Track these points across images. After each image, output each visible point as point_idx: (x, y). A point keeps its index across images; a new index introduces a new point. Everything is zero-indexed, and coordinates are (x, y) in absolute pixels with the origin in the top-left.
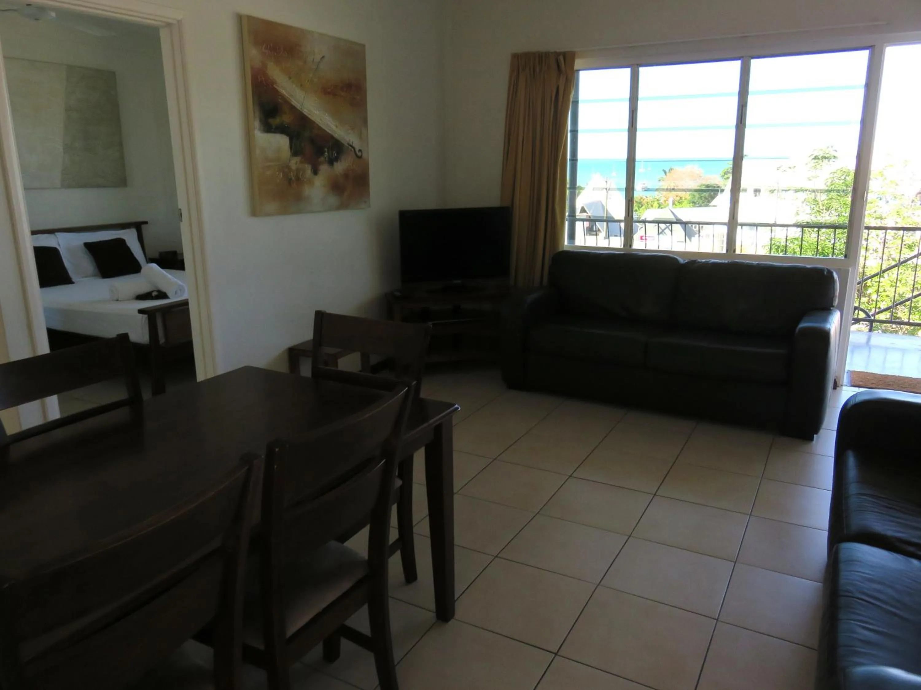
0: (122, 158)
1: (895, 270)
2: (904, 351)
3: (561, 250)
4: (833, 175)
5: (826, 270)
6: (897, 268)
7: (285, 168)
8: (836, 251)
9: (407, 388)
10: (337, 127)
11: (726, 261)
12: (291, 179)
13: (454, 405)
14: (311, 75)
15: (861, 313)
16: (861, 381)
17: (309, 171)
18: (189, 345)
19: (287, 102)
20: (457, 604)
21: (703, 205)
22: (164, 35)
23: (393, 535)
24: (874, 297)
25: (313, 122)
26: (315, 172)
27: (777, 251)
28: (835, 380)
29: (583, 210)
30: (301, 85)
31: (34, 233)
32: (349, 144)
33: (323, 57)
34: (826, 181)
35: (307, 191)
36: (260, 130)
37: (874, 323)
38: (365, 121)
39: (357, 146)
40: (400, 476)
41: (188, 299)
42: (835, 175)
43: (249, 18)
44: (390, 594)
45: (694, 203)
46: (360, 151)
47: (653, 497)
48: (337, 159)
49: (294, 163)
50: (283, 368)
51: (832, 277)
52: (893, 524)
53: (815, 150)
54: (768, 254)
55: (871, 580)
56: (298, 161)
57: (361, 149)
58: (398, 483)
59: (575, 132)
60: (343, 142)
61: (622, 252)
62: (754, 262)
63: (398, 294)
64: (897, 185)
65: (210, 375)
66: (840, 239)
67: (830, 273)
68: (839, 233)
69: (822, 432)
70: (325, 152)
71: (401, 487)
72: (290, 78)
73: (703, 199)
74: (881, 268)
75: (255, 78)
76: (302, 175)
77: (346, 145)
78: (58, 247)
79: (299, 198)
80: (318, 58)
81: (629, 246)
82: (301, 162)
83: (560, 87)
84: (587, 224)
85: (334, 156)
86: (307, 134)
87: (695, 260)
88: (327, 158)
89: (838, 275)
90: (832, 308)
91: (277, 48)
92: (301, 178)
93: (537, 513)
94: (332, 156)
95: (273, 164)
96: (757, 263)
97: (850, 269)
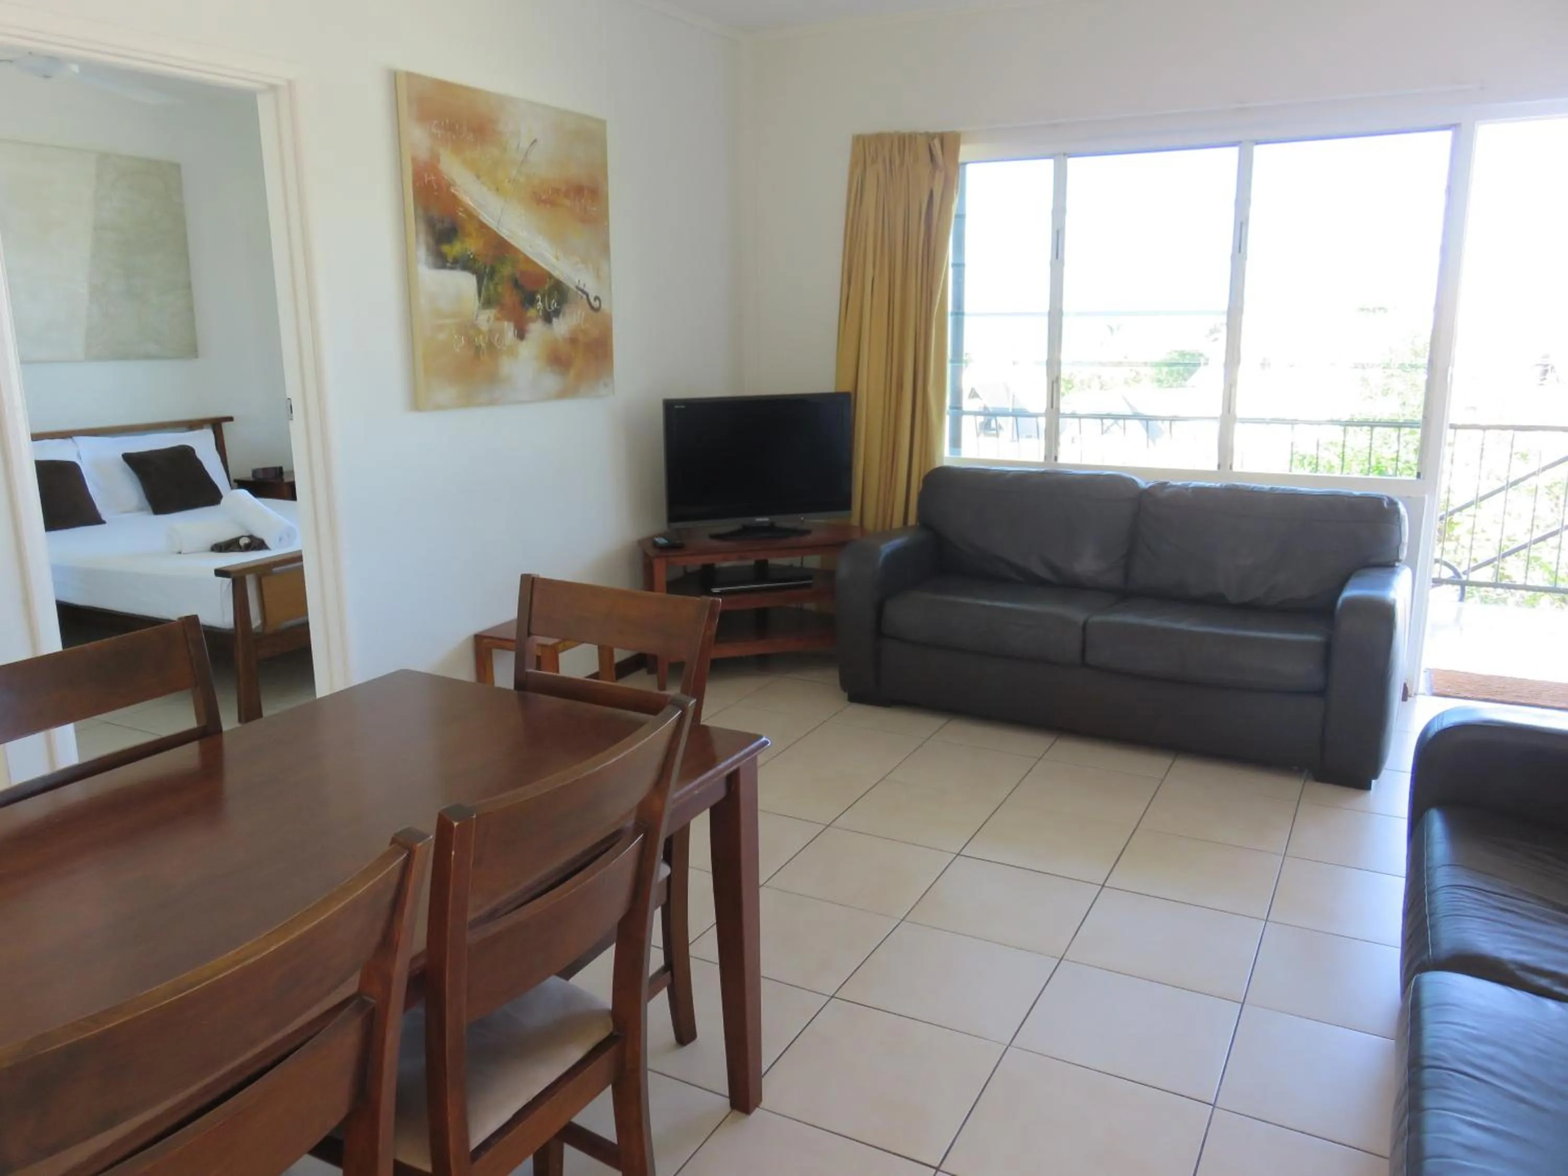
0: (190, 309)
1: (1501, 496)
3: (938, 464)
5: (1387, 500)
6: (1504, 492)
7: (468, 329)
8: (1400, 465)
9: (679, 712)
10: (557, 258)
11: (1218, 485)
12: (480, 346)
13: (761, 737)
14: (514, 172)
15: (1445, 568)
16: (1449, 687)
17: (509, 329)
18: (303, 630)
19: (471, 216)
20: (764, 1080)
21: (1175, 384)
22: (264, 105)
23: (656, 959)
24: (1465, 540)
25: (517, 251)
26: (521, 334)
27: (1302, 464)
28: (1405, 685)
29: (974, 395)
30: (497, 190)
31: (36, 437)
32: (577, 287)
33: (535, 141)
34: (1381, 349)
35: (507, 366)
36: (427, 264)
37: (1466, 587)
38: (606, 251)
39: (592, 290)
40: (668, 859)
41: (301, 551)
43: (410, 75)
44: (650, 1066)
45: (1159, 381)
46: (597, 298)
47: (1101, 889)
48: (557, 313)
49: (486, 319)
50: (466, 673)
51: (1397, 511)
52: (1510, 938)
54: (1287, 473)
55: (1478, 1039)
56: (492, 317)
57: (598, 295)
58: (664, 871)
59: (959, 266)
60: (568, 283)
61: (1043, 470)
62: (1264, 486)
63: (662, 541)
65: (339, 686)
66: (1407, 444)
67: (1393, 503)
68: (1405, 434)
69: (1385, 774)
70: (538, 301)
71: (669, 878)
72: (478, 177)
73: (1175, 375)
74: (1477, 494)
75: (418, 177)
76: (498, 340)
77: (572, 287)
78: (78, 462)
79: (493, 378)
80: (525, 144)
81: (1053, 458)
82: (497, 319)
83: (935, 194)
84: (981, 419)
85: (553, 308)
86: (506, 271)
87: (1166, 483)
88: (540, 311)
89: (1406, 507)
90: (1397, 564)
91: (457, 127)
92: (496, 344)
93: (903, 920)
94: (550, 308)
95: (448, 321)
96: (1269, 486)
97: (1426, 497)
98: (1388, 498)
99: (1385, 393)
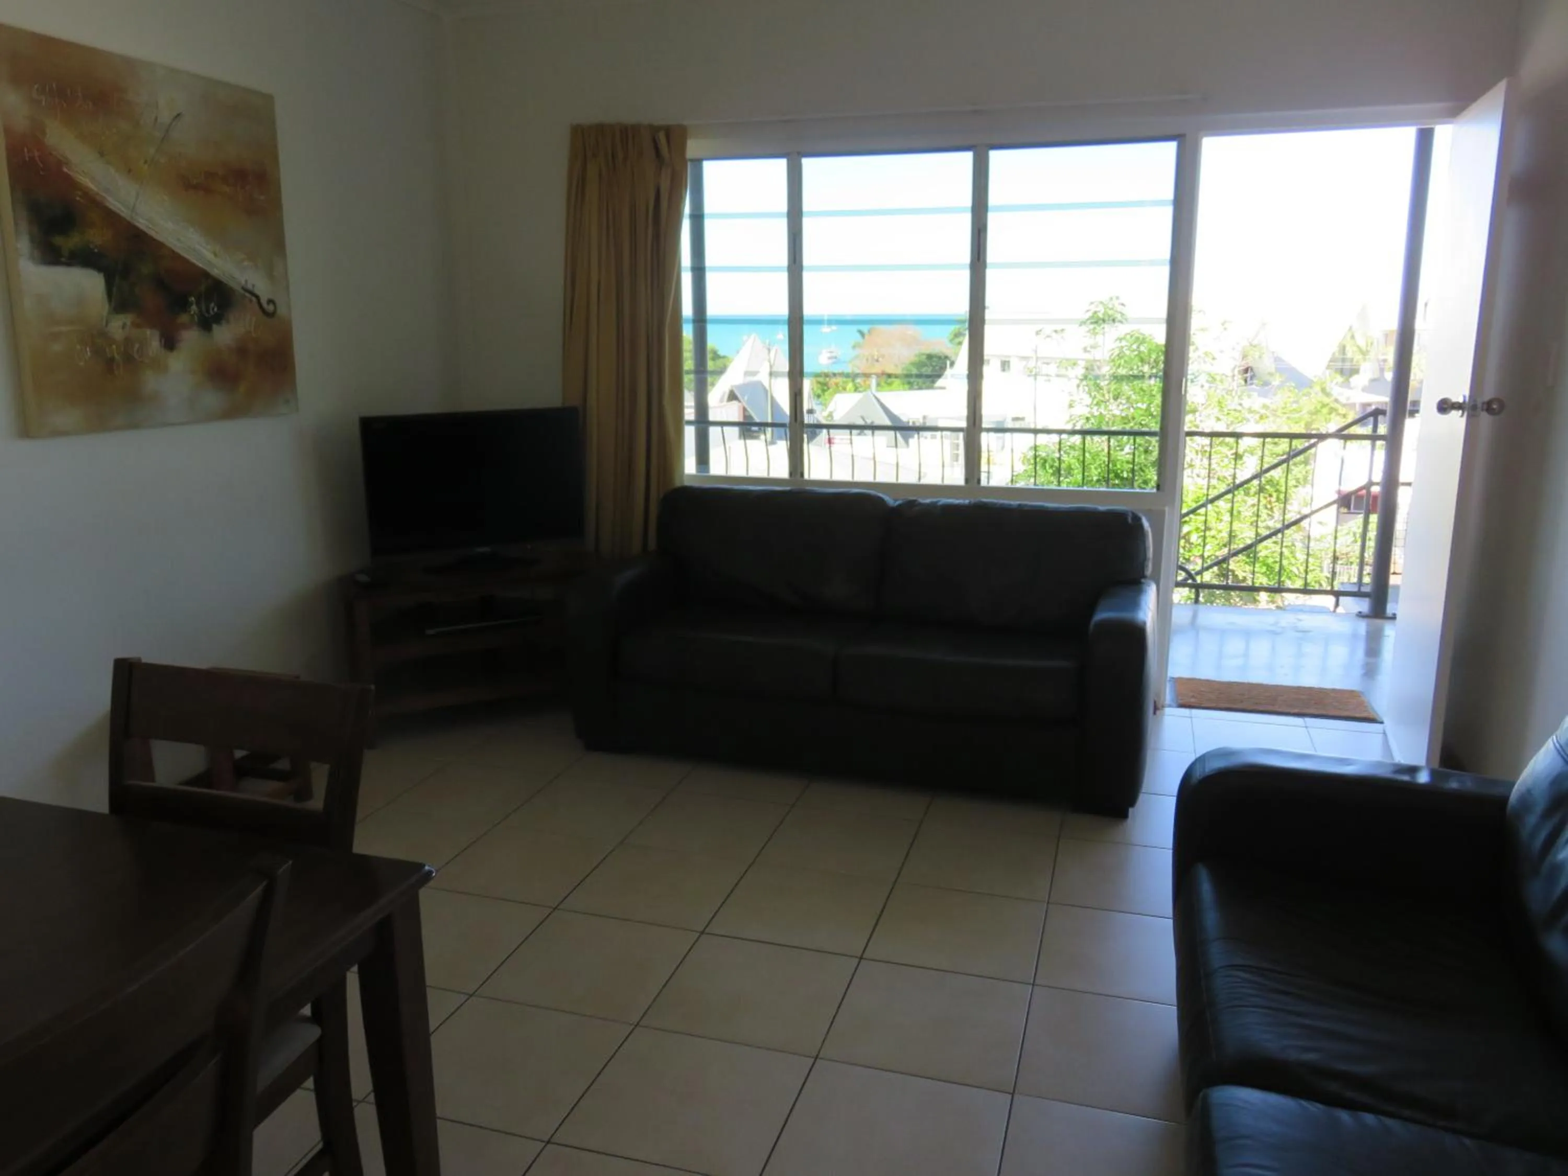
1: (1229, 497)
2: (1248, 634)
3: (677, 483)
4: (1120, 342)
5: (1130, 514)
6: (1230, 494)
7: (97, 338)
10: (215, 255)
11: (967, 502)
12: (112, 360)
13: (424, 866)
14: (152, 151)
16: (1193, 697)
17: (154, 343)
19: (95, 203)
21: (924, 386)
25: (160, 245)
26: (170, 343)
28: (1155, 702)
30: (130, 171)
32: (243, 288)
33: (179, 115)
34: (1110, 353)
35: (151, 382)
36: (32, 258)
37: (1199, 589)
38: (280, 245)
39: (264, 292)
42: (1124, 343)
45: (910, 383)
46: (270, 301)
47: (859, 963)
48: (218, 318)
49: (119, 326)
51: (1141, 526)
53: (1092, 303)
54: (1033, 486)
56: (129, 323)
57: (271, 297)
59: (699, 271)
60: (232, 284)
61: (788, 488)
62: (1012, 503)
63: (363, 578)
64: (1214, 359)
67: (1137, 519)
68: (1143, 443)
70: (192, 304)
72: (102, 154)
73: (925, 377)
74: (1208, 497)
76: (138, 351)
77: (237, 288)
79: (133, 397)
80: (165, 117)
81: (799, 475)
82: (136, 325)
83: (662, 191)
85: (211, 312)
86: (146, 269)
87: (915, 501)
88: (196, 317)
89: (1149, 520)
90: (1143, 580)
91: (69, 92)
92: (136, 356)
93: (636, 1026)
94: (208, 311)
95: (63, 329)
96: (1018, 502)
97: (1167, 509)
98: (1133, 514)
99: (1116, 398)
